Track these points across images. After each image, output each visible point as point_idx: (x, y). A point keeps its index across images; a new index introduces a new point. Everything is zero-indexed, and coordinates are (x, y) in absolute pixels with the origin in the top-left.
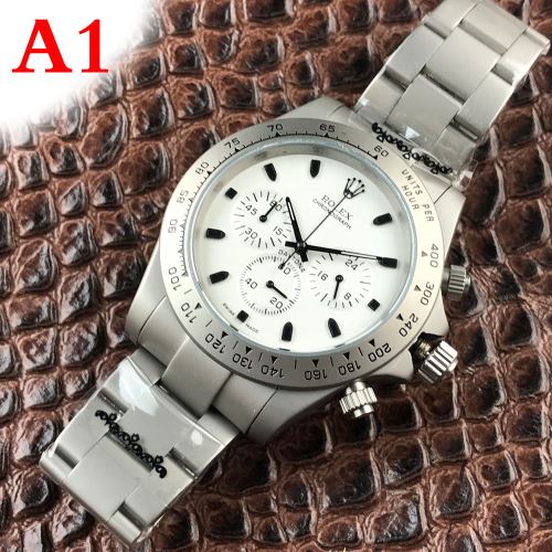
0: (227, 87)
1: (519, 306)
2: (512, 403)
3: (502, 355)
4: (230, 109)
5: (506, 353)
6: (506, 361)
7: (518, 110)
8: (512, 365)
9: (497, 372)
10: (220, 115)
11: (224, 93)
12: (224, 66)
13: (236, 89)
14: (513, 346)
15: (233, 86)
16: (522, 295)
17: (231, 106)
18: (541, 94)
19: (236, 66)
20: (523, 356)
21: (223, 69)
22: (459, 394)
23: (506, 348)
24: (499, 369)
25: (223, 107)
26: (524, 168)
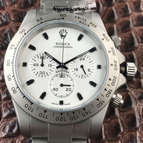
0: (14, 13)
1: (127, 93)
2: (125, 132)
3: (121, 113)
4: (16, 21)
5: (122, 112)
6: (123, 115)
7: (124, 18)
8: (125, 117)
9: (119, 120)
10: (11, 24)
11: (13, 16)
12: (13, 6)
13: (17, 14)
14: (125, 109)
15: (16, 13)
16: (128, 89)
17: (16, 20)
18: (133, 12)
19: (17, 6)
20: (129, 113)
21: (13, 7)
22: (105, 130)
23: (122, 110)
24: (120, 119)
25: (13, 21)
26: (127, 40)
